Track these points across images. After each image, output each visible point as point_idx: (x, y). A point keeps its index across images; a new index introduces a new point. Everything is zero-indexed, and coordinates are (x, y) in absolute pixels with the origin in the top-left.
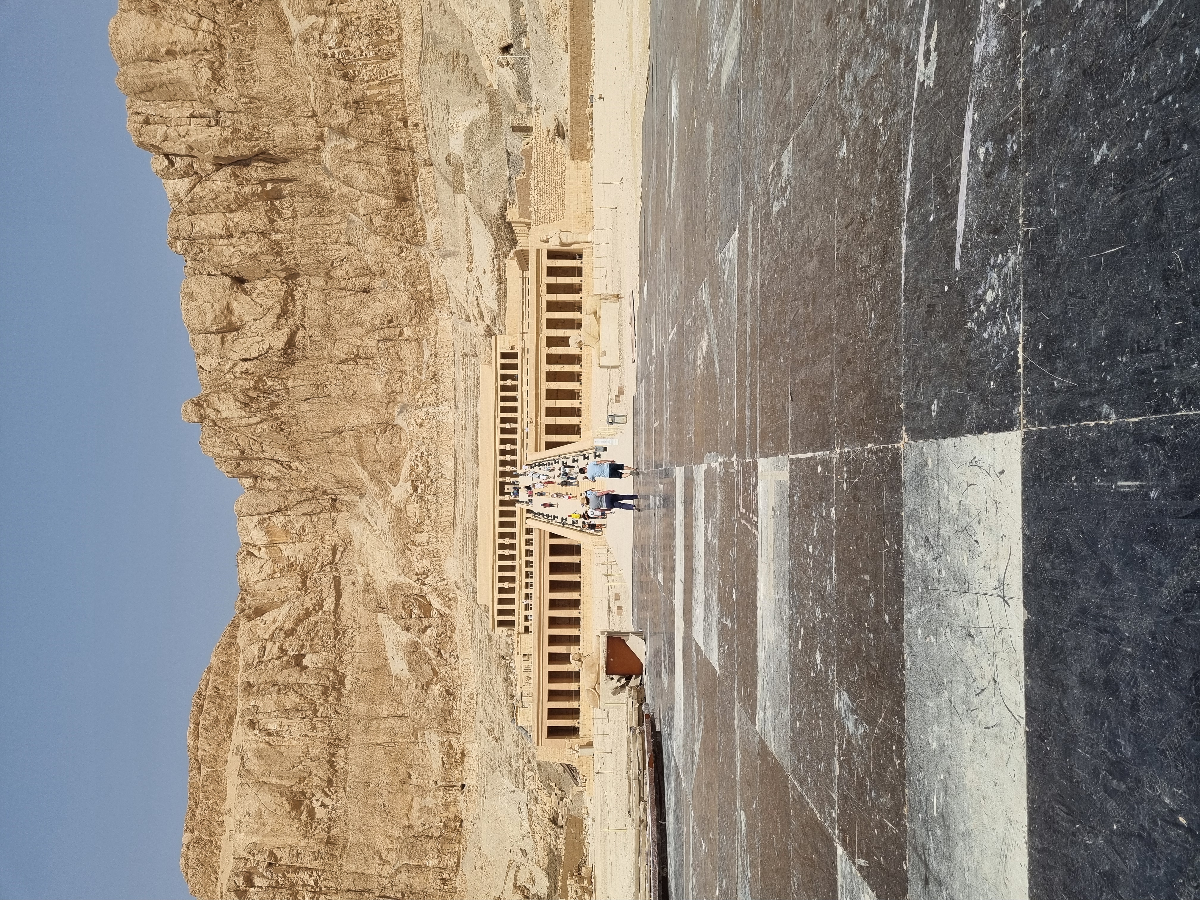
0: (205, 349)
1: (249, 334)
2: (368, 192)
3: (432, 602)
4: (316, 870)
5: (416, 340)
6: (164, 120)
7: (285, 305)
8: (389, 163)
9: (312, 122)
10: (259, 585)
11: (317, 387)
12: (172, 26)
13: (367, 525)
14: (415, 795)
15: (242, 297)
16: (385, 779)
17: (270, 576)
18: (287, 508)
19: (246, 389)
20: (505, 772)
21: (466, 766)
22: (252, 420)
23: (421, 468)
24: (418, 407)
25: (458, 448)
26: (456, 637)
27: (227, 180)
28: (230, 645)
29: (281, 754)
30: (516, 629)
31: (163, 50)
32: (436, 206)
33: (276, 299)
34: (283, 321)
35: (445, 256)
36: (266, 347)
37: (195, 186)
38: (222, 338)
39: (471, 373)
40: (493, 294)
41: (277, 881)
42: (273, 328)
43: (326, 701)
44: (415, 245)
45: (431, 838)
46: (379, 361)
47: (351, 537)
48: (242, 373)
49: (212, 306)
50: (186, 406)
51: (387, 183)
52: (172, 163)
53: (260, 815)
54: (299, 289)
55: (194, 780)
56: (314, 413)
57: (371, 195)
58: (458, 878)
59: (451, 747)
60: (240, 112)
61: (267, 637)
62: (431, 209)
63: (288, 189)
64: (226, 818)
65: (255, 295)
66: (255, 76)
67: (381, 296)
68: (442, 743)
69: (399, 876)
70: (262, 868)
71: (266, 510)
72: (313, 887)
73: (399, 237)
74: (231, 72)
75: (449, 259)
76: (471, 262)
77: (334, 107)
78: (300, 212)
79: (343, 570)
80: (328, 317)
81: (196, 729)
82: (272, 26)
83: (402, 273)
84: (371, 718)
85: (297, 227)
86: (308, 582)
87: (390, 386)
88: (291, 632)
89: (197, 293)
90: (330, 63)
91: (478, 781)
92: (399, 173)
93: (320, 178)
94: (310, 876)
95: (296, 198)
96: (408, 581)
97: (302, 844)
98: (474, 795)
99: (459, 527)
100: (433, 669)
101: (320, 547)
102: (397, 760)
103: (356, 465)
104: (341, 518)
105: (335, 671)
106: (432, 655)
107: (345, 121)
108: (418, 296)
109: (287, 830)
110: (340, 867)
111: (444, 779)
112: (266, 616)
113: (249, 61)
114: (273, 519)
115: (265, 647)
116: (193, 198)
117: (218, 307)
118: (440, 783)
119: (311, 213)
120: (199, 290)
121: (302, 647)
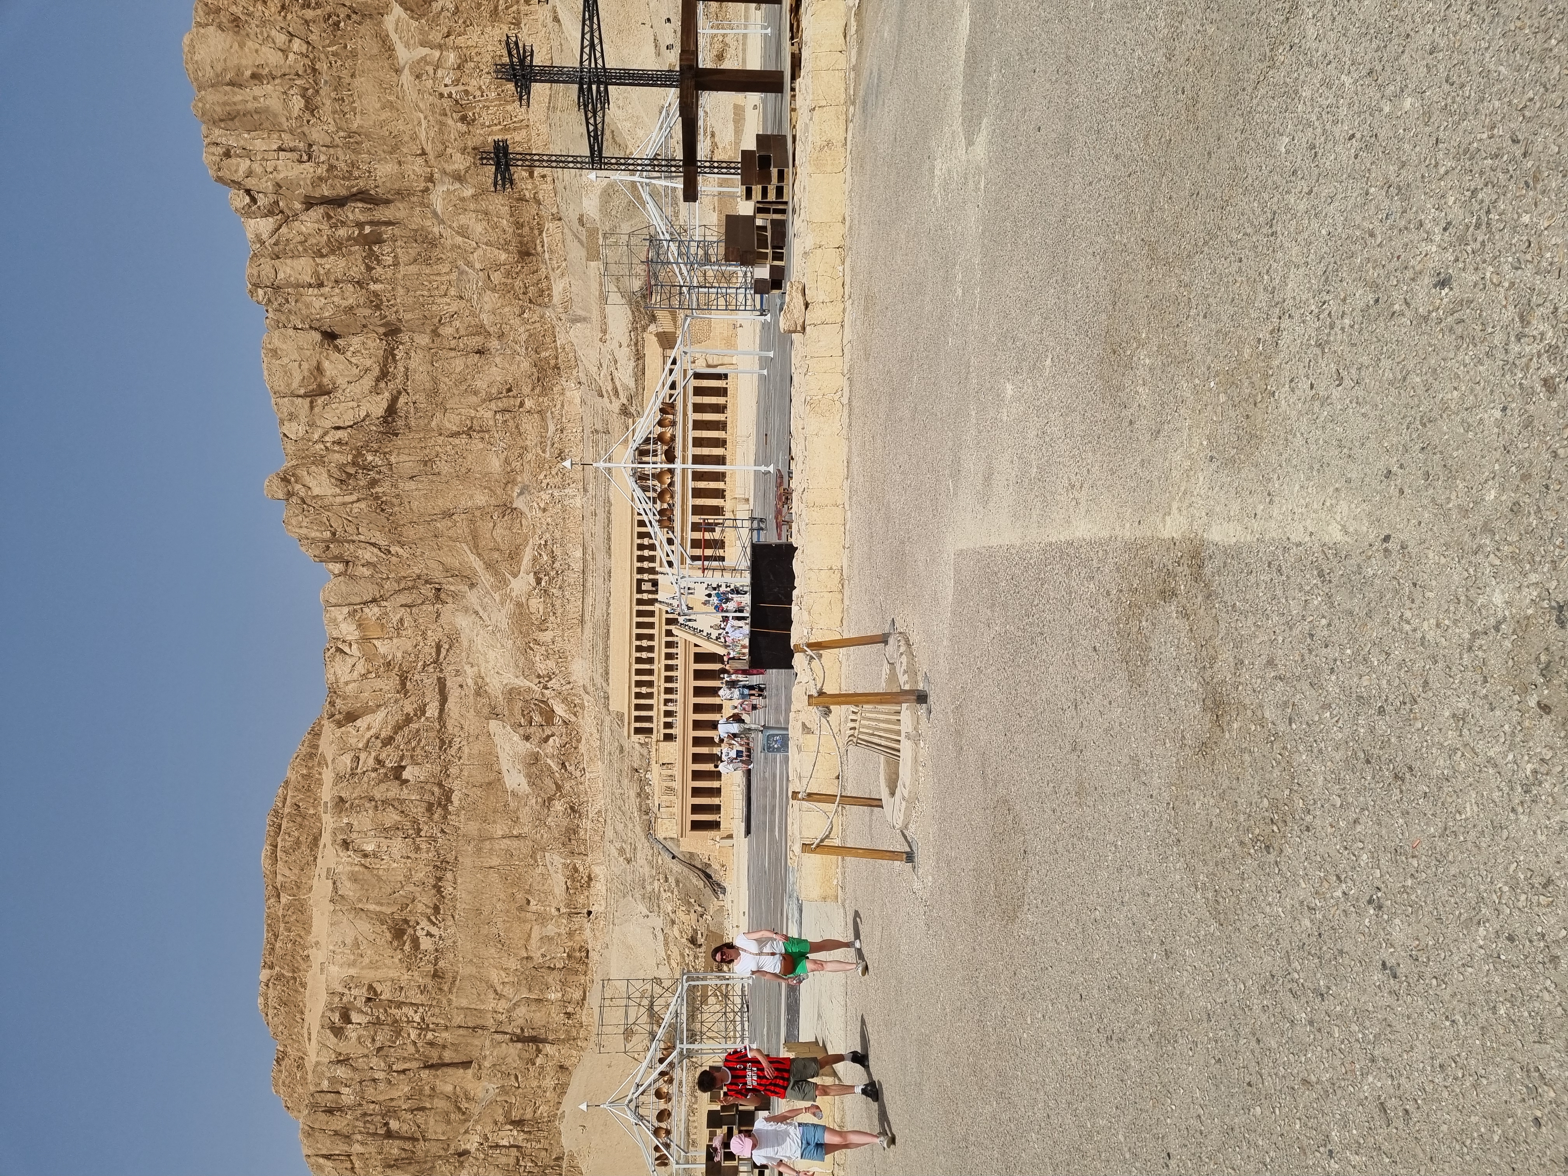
0: (291, 414)
1: (342, 398)
2: (486, 244)
3: (555, 708)
4: (422, 1005)
5: (538, 412)
6: (247, 153)
7: (385, 366)
8: (512, 215)
9: (420, 160)
10: (350, 686)
11: (425, 463)
12: (258, 46)
13: (478, 619)
14: (534, 923)
15: (335, 355)
16: (499, 906)
17: (364, 676)
18: (383, 598)
19: (342, 464)
20: (637, 896)
21: (592, 891)
22: (348, 499)
23: (545, 558)
24: (541, 489)
25: (587, 536)
26: (582, 748)
27: (318, 221)
28: (311, 756)
29: (379, 878)
30: (654, 736)
31: (248, 73)
32: (565, 265)
33: (374, 359)
34: (382, 385)
35: (575, 320)
36: (363, 414)
37: (280, 226)
38: (311, 402)
39: (603, 452)
40: (630, 371)
41: (378, 1017)
42: (371, 392)
43: (430, 818)
44: (540, 305)
45: (553, 969)
46: (496, 435)
47: (458, 633)
48: (334, 442)
49: (300, 365)
50: (270, 481)
51: (508, 236)
52: (254, 200)
53: (357, 944)
54: (401, 347)
55: (272, 910)
56: (422, 492)
57: (489, 248)
58: (585, 1012)
59: (576, 870)
60: (337, 146)
61: (360, 745)
62: (559, 267)
63: (390, 232)
64: (312, 952)
65: (349, 354)
66: (356, 108)
67: (498, 360)
68: (566, 866)
69: (518, 1010)
70: (360, 1003)
71: (358, 600)
72: (419, 1024)
73: (521, 296)
74: (328, 102)
75: (578, 325)
76: (605, 332)
77: (449, 151)
78: (403, 258)
79: (449, 671)
80: (435, 380)
81: (274, 852)
82: (375, 51)
83: (524, 337)
84: (482, 839)
85: (400, 276)
86: (408, 683)
87: (509, 464)
88: (388, 741)
89: (282, 350)
90: (446, 103)
91: (606, 908)
92: (522, 226)
93: (428, 223)
94: (416, 1012)
95: (399, 243)
96: (528, 683)
97: (406, 977)
98: (602, 923)
99: (588, 625)
100: (556, 783)
101: (422, 644)
102: (513, 885)
103: (469, 552)
104: (447, 610)
105: (440, 785)
106: (555, 767)
107: (462, 167)
108: (542, 363)
109: (388, 962)
110: (450, 1002)
111: (568, 906)
112: (358, 723)
113: (349, 90)
114: (366, 610)
115: (358, 758)
116: (277, 240)
117: (307, 367)
118: (563, 910)
119: (415, 260)
120: (284, 347)
121: (402, 758)
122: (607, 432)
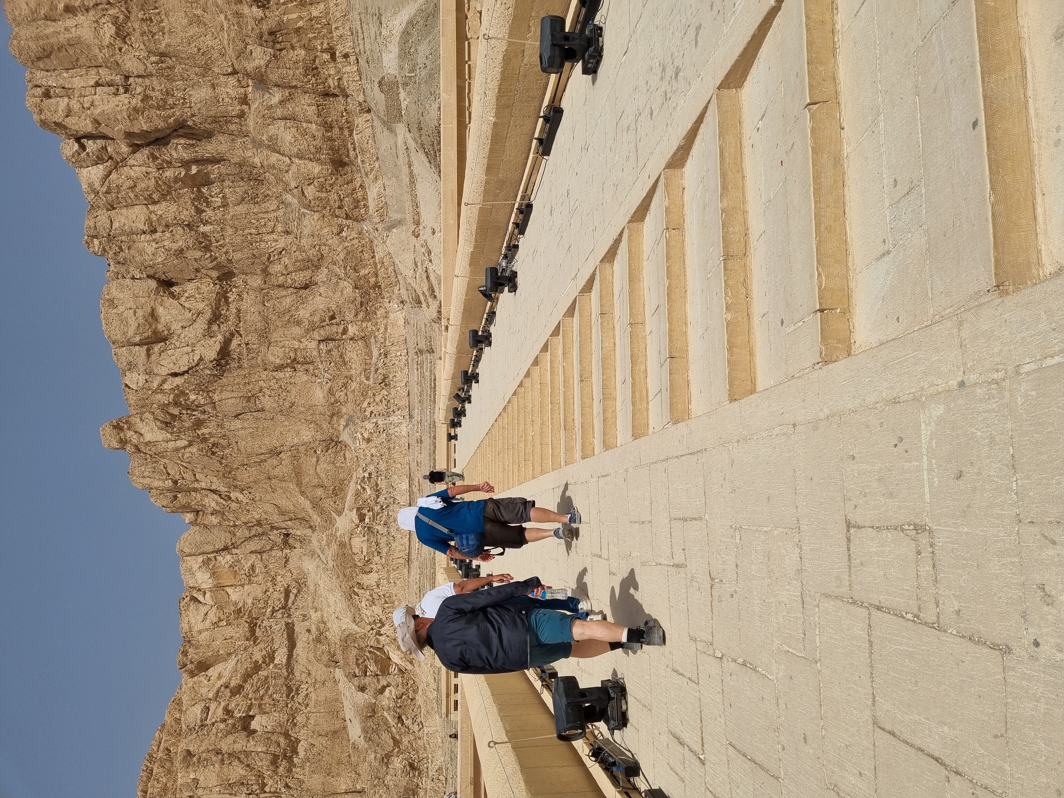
0: (130, 363)
1: (178, 344)
2: (298, 157)
3: (392, 655)
5: (363, 338)
6: (67, 92)
7: (217, 308)
8: (319, 115)
10: (203, 635)
11: (249, 399)
13: (320, 563)
15: (170, 301)
17: (216, 624)
18: (234, 546)
19: (164, 404)
22: (179, 443)
23: (369, 492)
24: (365, 419)
25: (413, 466)
26: (420, 700)
27: (145, 164)
31: (61, 6)
32: (377, 166)
33: (207, 302)
34: (215, 328)
35: (389, 228)
36: (197, 358)
37: (110, 173)
38: (148, 350)
39: (427, 374)
42: (204, 336)
43: (275, 772)
44: (356, 219)
46: (320, 366)
47: (305, 576)
48: (171, 390)
49: (135, 312)
50: (104, 429)
51: (318, 142)
52: (83, 147)
54: (234, 290)
56: (248, 431)
57: (302, 162)
60: (151, 75)
61: (210, 696)
62: (372, 170)
63: (216, 171)
65: (183, 299)
66: (164, 27)
67: (322, 290)
71: (210, 548)
73: (337, 212)
74: (136, 25)
75: (394, 230)
76: (417, 223)
77: (250, 48)
78: (232, 199)
79: (296, 615)
80: (266, 320)
83: (342, 256)
84: (326, 794)
85: (228, 217)
86: (258, 630)
87: (333, 395)
88: (237, 690)
89: (119, 299)
92: (331, 127)
93: (249, 153)
95: (227, 183)
96: (361, 630)
99: (415, 564)
100: (393, 738)
101: (271, 590)
103: (297, 492)
104: (294, 555)
105: (286, 735)
106: (392, 722)
107: (262, 63)
108: (362, 282)
112: (211, 672)
113: (156, 8)
114: (220, 558)
115: (208, 708)
116: (109, 188)
117: (141, 314)
119: (243, 199)
120: (121, 296)
121: (250, 707)
122: (431, 351)
